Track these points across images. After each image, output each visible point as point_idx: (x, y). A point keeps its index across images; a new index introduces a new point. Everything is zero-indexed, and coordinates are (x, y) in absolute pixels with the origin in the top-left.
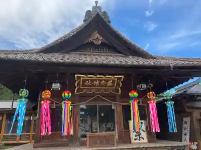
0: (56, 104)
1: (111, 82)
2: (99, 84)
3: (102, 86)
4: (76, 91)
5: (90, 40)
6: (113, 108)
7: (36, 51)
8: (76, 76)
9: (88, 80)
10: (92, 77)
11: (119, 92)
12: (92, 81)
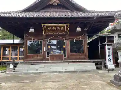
0: (34, 40)
1: (63, 27)
2: (56, 29)
3: (58, 30)
4: (43, 33)
5: (51, 3)
6: (64, 42)
7: (21, 11)
8: (42, 25)
9: (50, 27)
10: (52, 25)
11: (67, 33)
12: (52, 27)
